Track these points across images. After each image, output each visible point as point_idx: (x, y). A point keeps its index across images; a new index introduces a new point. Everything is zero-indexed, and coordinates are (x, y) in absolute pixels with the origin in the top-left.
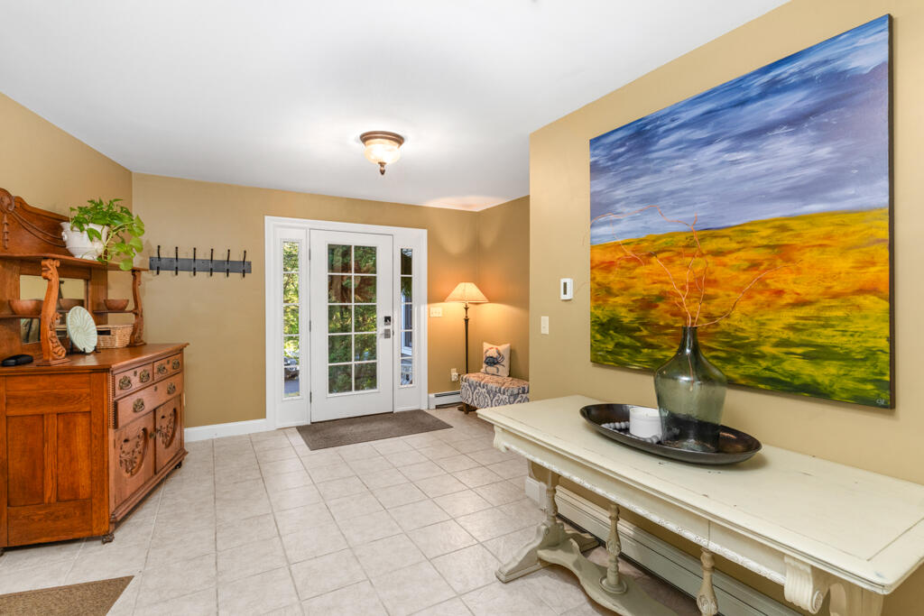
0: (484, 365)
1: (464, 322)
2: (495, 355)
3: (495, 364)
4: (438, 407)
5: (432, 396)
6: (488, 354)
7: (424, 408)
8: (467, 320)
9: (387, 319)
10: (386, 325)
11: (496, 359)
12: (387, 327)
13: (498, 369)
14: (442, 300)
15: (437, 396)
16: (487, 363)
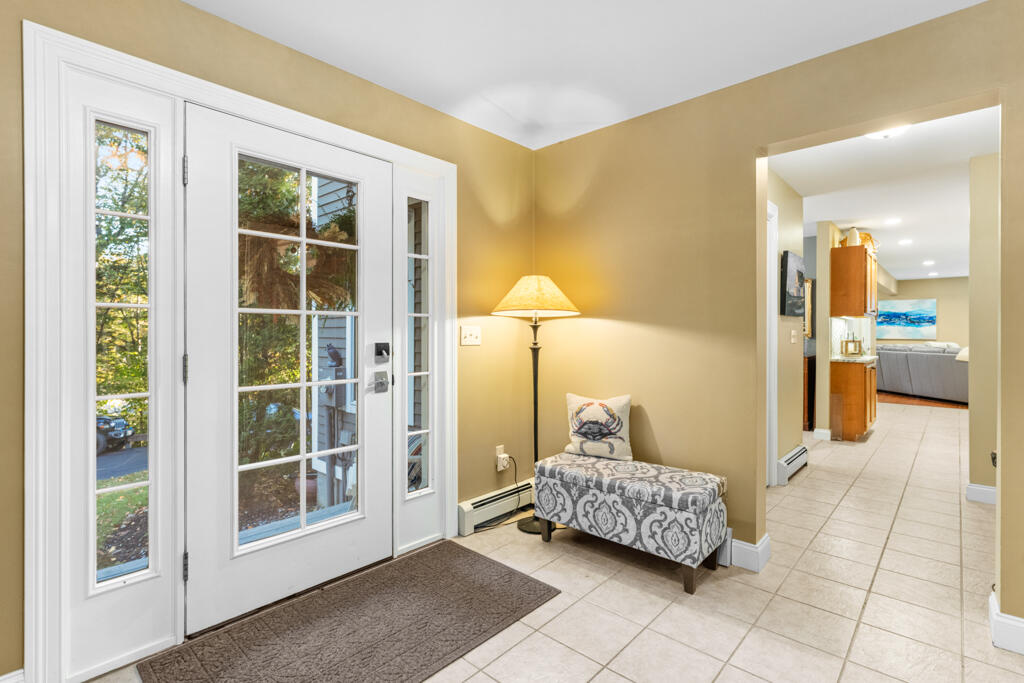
0: (576, 440)
1: (530, 354)
2: (603, 418)
3: (604, 435)
4: (478, 528)
5: (467, 506)
6: (585, 416)
7: (450, 535)
8: (535, 351)
9: (382, 350)
10: (377, 362)
11: (606, 425)
12: (382, 368)
13: (611, 446)
14: (486, 311)
15: (477, 506)
16: (585, 435)
